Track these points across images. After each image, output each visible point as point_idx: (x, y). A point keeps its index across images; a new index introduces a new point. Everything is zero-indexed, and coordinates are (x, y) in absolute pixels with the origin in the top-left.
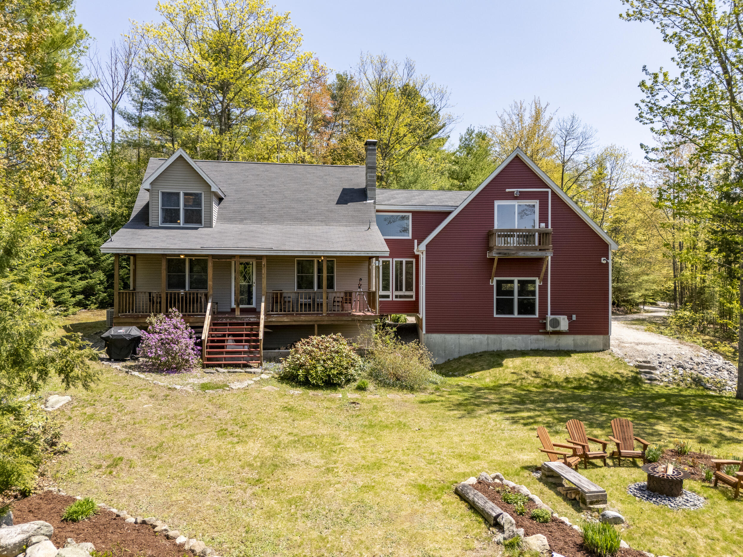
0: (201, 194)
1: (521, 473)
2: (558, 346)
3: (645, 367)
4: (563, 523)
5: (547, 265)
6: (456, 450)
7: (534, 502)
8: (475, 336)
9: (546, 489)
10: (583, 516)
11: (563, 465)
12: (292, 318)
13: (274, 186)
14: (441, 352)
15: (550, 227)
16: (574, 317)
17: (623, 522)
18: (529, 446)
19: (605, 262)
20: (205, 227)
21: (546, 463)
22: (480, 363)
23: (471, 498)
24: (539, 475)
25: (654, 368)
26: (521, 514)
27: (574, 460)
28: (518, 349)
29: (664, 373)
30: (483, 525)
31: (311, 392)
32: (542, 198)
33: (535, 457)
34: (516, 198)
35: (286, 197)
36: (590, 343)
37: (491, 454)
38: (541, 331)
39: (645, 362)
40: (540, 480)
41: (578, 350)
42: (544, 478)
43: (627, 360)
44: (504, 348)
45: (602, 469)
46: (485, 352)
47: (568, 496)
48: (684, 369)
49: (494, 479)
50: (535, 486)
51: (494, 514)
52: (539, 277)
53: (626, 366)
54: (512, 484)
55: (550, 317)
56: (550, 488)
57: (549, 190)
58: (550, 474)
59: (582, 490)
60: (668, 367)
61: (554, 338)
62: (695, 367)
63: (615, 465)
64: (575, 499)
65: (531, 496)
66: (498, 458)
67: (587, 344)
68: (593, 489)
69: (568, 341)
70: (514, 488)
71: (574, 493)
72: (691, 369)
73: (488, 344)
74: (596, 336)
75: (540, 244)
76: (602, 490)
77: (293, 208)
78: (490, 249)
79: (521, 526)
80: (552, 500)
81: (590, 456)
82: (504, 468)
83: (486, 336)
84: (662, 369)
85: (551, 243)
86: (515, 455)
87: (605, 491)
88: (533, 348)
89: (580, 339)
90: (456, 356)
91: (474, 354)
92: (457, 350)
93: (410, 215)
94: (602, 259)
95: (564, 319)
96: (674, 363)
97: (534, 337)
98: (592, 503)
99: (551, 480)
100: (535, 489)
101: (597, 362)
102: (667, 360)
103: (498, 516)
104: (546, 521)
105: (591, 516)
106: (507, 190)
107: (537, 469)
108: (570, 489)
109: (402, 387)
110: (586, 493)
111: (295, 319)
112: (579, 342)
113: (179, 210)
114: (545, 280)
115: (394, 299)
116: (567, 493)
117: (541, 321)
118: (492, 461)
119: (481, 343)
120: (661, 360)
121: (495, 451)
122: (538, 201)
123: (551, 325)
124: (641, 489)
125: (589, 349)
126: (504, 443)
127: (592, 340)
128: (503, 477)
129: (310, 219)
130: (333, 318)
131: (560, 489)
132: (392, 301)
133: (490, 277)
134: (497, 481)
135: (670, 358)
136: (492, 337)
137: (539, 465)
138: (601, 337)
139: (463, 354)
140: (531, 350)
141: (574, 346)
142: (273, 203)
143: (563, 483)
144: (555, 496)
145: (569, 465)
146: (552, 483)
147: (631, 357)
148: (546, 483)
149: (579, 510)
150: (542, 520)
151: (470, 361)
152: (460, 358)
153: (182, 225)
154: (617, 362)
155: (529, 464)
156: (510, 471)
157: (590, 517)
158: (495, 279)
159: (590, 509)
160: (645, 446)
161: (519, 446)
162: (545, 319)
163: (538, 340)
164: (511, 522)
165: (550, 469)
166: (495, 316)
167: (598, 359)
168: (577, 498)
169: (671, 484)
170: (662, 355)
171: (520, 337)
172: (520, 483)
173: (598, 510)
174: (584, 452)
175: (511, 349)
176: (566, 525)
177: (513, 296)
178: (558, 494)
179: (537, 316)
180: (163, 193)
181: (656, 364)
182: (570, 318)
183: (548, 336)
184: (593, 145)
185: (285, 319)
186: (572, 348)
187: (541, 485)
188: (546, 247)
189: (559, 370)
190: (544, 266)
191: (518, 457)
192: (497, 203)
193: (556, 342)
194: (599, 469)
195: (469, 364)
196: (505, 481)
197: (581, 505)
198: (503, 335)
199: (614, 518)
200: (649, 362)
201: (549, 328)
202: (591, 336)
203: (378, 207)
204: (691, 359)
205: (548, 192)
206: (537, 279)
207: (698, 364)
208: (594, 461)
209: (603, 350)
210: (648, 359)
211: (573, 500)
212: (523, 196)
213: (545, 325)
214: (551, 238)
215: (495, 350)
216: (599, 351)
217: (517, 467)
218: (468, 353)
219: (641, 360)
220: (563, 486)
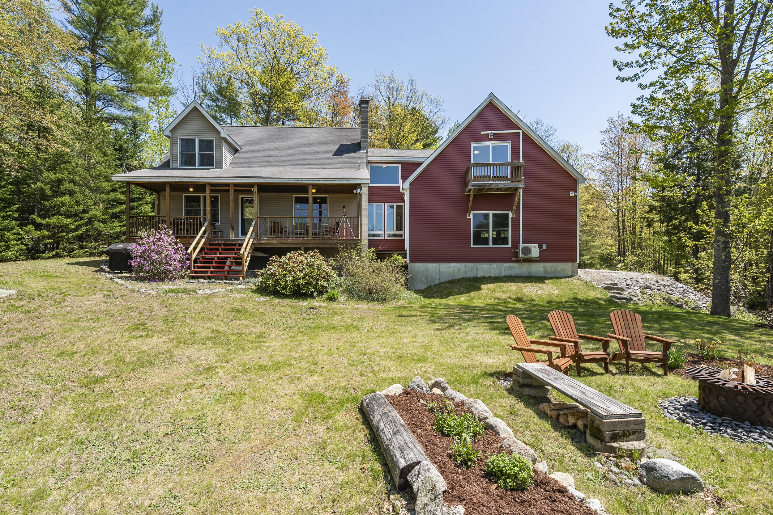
0: (213, 140)
1: (481, 381)
2: (530, 272)
3: (614, 289)
4: (562, 491)
5: (520, 197)
6: (398, 351)
7: (498, 433)
8: (454, 264)
9: (520, 406)
10: (598, 465)
11: (548, 368)
12: (280, 241)
13: (283, 141)
14: (423, 279)
15: (521, 160)
16: (544, 247)
17: (700, 487)
18: (497, 348)
19: (573, 195)
20: (216, 168)
21: (520, 364)
22: (457, 286)
23: (375, 421)
24: (508, 384)
25: (622, 290)
26: (464, 463)
27: (563, 362)
28: (493, 275)
29: (633, 293)
30: (381, 485)
31: (277, 301)
32: (514, 139)
33: (504, 360)
34: (490, 140)
35: (291, 149)
36: (559, 269)
37: (444, 356)
38: (513, 259)
39: (612, 284)
40: (510, 391)
41: (548, 276)
42: (516, 388)
43: (595, 283)
44: (480, 274)
45: (604, 377)
46: (463, 278)
47: (561, 420)
48: (652, 289)
49: (431, 387)
50: (502, 400)
51: (402, 463)
52: (512, 210)
53: (594, 288)
54: (460, 397)
55: (521, 245)
56: (527, 405)
57: (521, 132)
58: (527, 381)
59: (593, 411)
60: (636, 288)
61: (526, 265)
62: (663, 288)
63: (621, 373)
64: (574, 426)
65: (492, 420)
66: (452, 361)
67: (556, 271)
68: (615, 409)
69: (538, 268)
70: (462, 403)
71: (573, 414)
72: (659, 290)
73: (465, 272)
74: (565, 263)
75: (512, 176)
76: (634, 411)
77: (296, 156)
78: (466, 185)
79: (461, 499)
80: (532, 427)
81: (586, 358)
82: (456, 373)
83: (464, 264)
84: (629, 290)
85: (522, 174)
86: (476, 358)
87: (640, 415)
88: (506, 275)
89: (550, 266)
90: (437, 282)
91: (453, 280)
92: (438, 277)
93: (400, 165)
94: (571, 192)
95: (535, 247)
96: (641, 285)
97: (507, 265)
98: (615, 438)
99: (527, 391)
100: (500, 406)
101: (566, 285)
102: (634, 283)
103: (410, 467)
104: (520, 487)
105: (617, 465)
106: (482, 133)
107: (506, 376)
108: (562, 407)
109: (373, 300)
110: (602, 417)
111: (283, 241)
112: (548, 269)
113: (195, 154)
114: (517, 213)
115: (386, 238)
116: (559, 415)
117: (513, 250)
118: (441, 365)
119: (459, 271)
120: (627, 282)
121: (452, 353)
122: (510, 142)
123: (522, 253)
124: (687, 408)
125: (558, 276)
126: (465, 345)
127: (560, 267)
128: (447, 385)
129: (309, 164)
130: (318, 242)
131: (544, 406)
132: (385, 239)
133: (467, 211)
134: (436, 391)
135: (636, 281)
136: (469, 265)
137: (509, 370)
138: (570, 264)
139: (442, 281)
140: (505, 276)
141: (544, 273)
142: (279, 153)
143: (549, 396)
144: (537, 420)
145: (557, 368)
146: (529, 396)
147: (598, 281)
148: (520, 396)
149: (590, 452)
150: (510, 484)
151: (448, 285)
152: (440, 284)
153: (197, 167)
154: (585, 285)
155: (494, 369)
156: (466, 377)
157: (614, 468)
158: (472, 213)
159: (613, 450)
160: (667, 346)
161: (484, 349)
162: (517, 248)
163: (511, 267)
164: (434, 488)
165: (527, 374)
166: (472, 246)
167: (567, 282)
168: (580, 424)
169: (759, 402)
170: (628, 278)
171: (494, 265)
172: (477, 396)
173: (631, 454)
174: (577, 352)
175: (486, 276)
176: (572, 498)
177: (488, 228)
178: (542, 415)
179: (510, 246)
180: (182, 140)
181: (624, 285)
182: (540, 247)
183: (519, 264)
184: (554, 141)
185: (274, 242)
186: (542, 274)
187: (511, 400)
188: (519, 179)
189: (531, 290)
190: (517, 199)
191: (481, 360)
192: (473, 145)
193: (528, 269)
194: (598, 376)
195: (447, 287)
196: (450, 392)
197: (590, 440)
198: (479, 264)
199: (681, 479)
200: (617, 285)
201: (521, 256)
202: (560, 264)
203: (370, 159)
204: (657, 282)
205: (519, 133)
206: (510, 212)
207: (664, 286)
208: (589, 365)
209: (571, 276)
210: (616, 282)
211: (569, 427)
212: (497, 137)
213: (517, 253)
214: (522, 171)
215: (472, 277)
216: (568, 277)
217: (477, 372)
218: (447, 280)
219: (609, 283)
220: (549, 401)
